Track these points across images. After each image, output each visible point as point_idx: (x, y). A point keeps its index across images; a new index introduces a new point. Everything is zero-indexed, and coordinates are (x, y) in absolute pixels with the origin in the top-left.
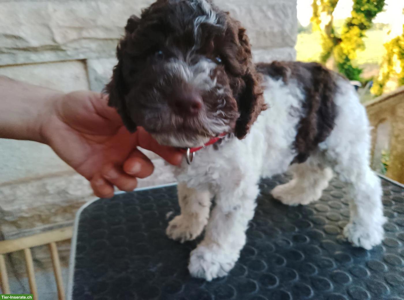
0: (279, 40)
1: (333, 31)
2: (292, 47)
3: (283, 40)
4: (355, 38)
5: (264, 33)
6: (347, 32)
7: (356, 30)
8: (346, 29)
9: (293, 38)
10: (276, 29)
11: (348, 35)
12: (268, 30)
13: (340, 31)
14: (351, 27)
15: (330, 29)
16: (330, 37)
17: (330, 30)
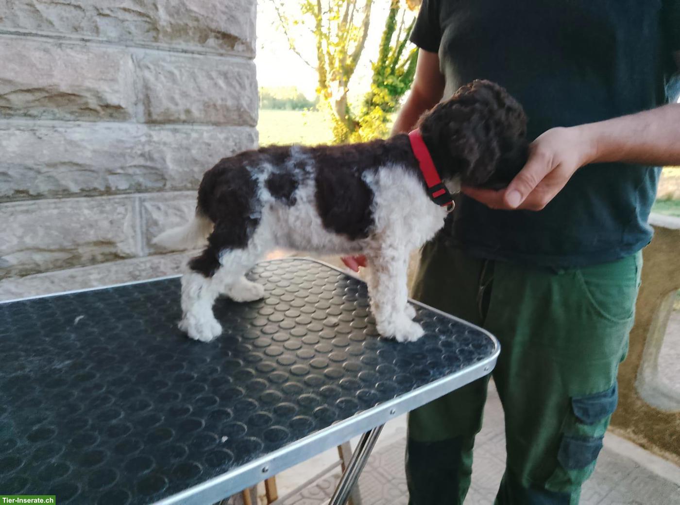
0: (234, 116)
1: (347, 111)
2: (253, 126)
3: (240, 116)
4: (378, 123)
5: (215, 105)
6: (367, 114)
7: (377, 112)
8: (365, 110)
9: (253, 115)
10: (230, 103)
11: (367, 118)
12: (219, 102)
13: (357, 111)
14: (372, 107)
15: (343, 107)
16: (343, 120)
17: (344, 110)
